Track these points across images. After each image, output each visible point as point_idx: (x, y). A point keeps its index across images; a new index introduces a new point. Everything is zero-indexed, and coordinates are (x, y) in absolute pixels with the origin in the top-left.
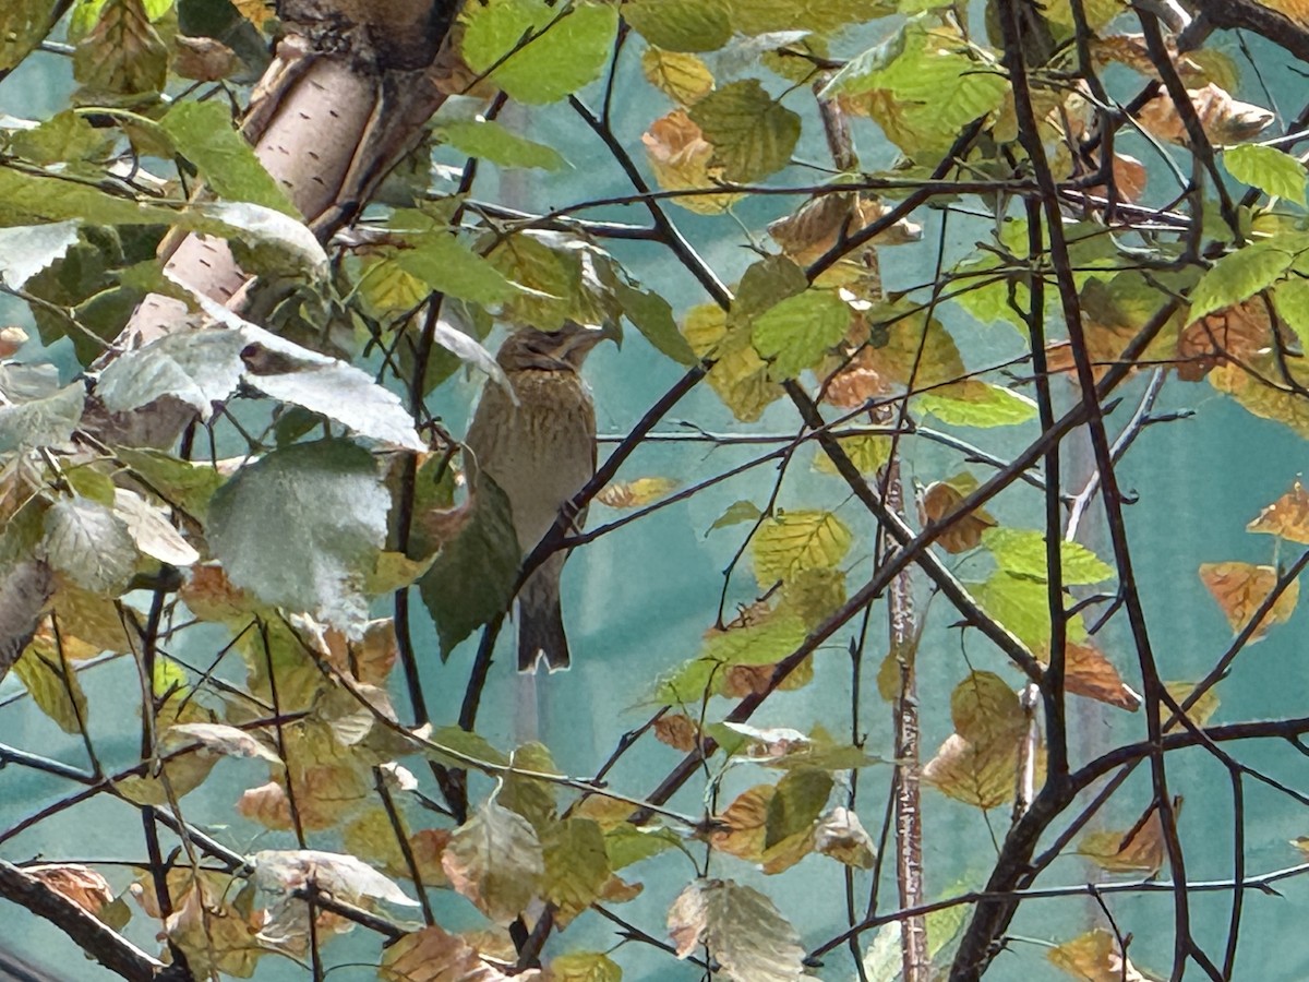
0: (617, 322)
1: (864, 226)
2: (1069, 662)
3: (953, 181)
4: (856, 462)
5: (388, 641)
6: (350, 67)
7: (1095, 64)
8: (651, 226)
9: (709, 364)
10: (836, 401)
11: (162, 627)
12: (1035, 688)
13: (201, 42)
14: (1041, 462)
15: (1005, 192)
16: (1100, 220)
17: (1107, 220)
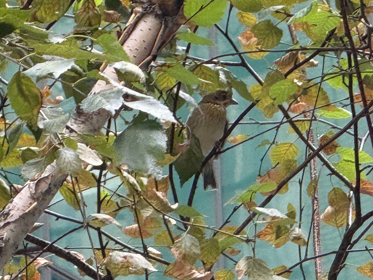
0: (231, 90)
1: (301, 61)
2: (361, 185)
3: (326, 48)
4: (300, 129)
5: (167, 182)
6: (154, 16)
7: (366, 14)
8: (240, 62)
9: (258, 101)
10: (293, 111)
11: (103, 179)
12: (352, 192)
13: (111, 12)
14: (352, 127)
15: (340, 51)
16: (368, 58)
17: (370, 58)
